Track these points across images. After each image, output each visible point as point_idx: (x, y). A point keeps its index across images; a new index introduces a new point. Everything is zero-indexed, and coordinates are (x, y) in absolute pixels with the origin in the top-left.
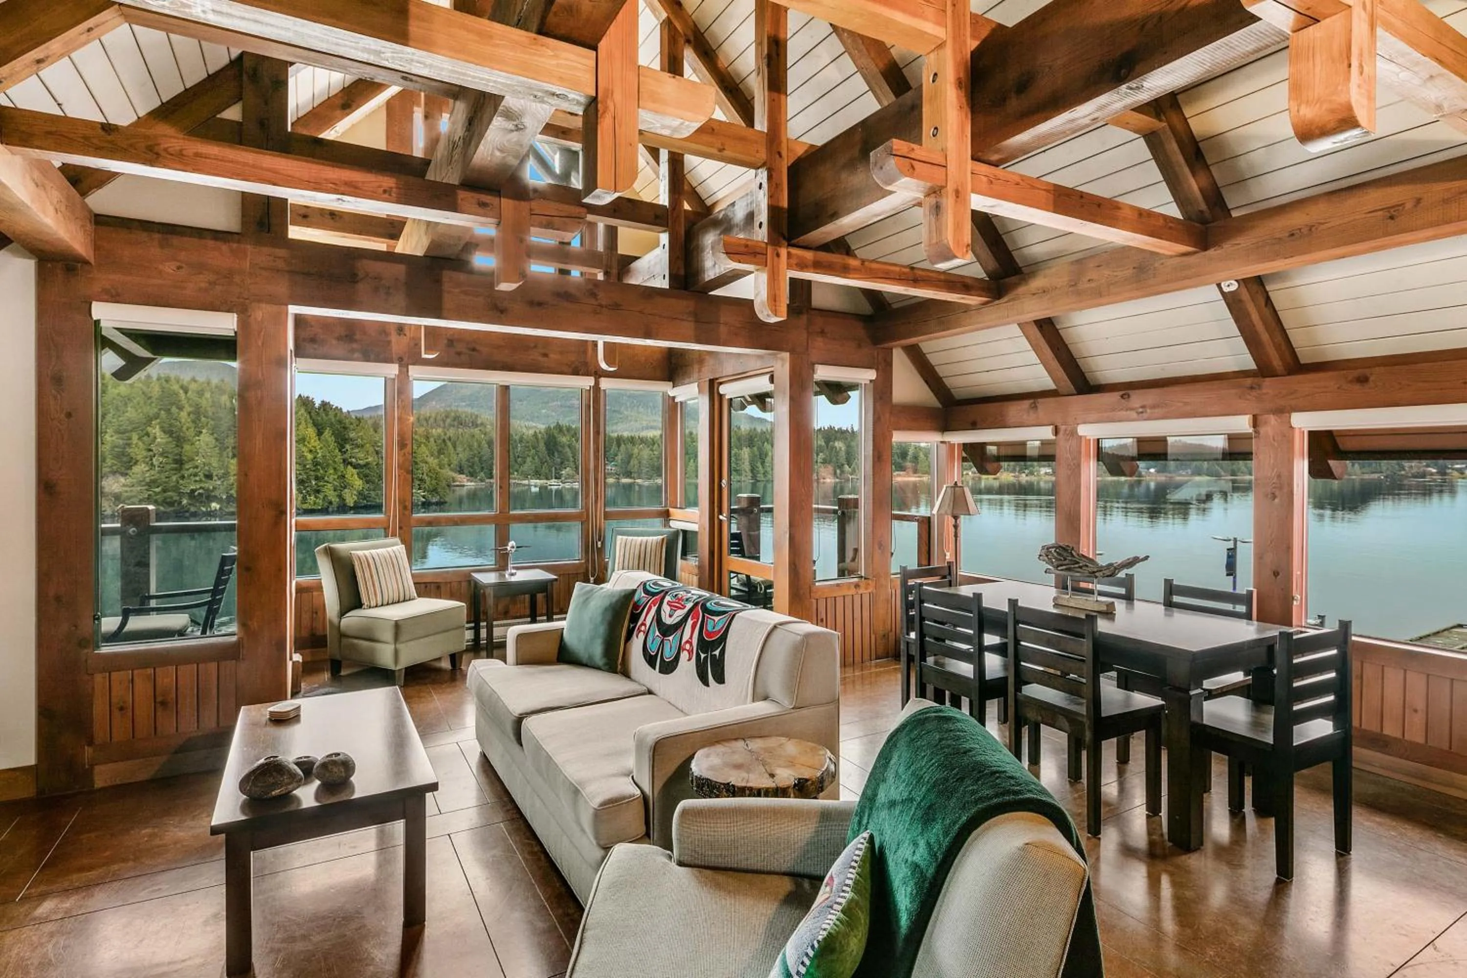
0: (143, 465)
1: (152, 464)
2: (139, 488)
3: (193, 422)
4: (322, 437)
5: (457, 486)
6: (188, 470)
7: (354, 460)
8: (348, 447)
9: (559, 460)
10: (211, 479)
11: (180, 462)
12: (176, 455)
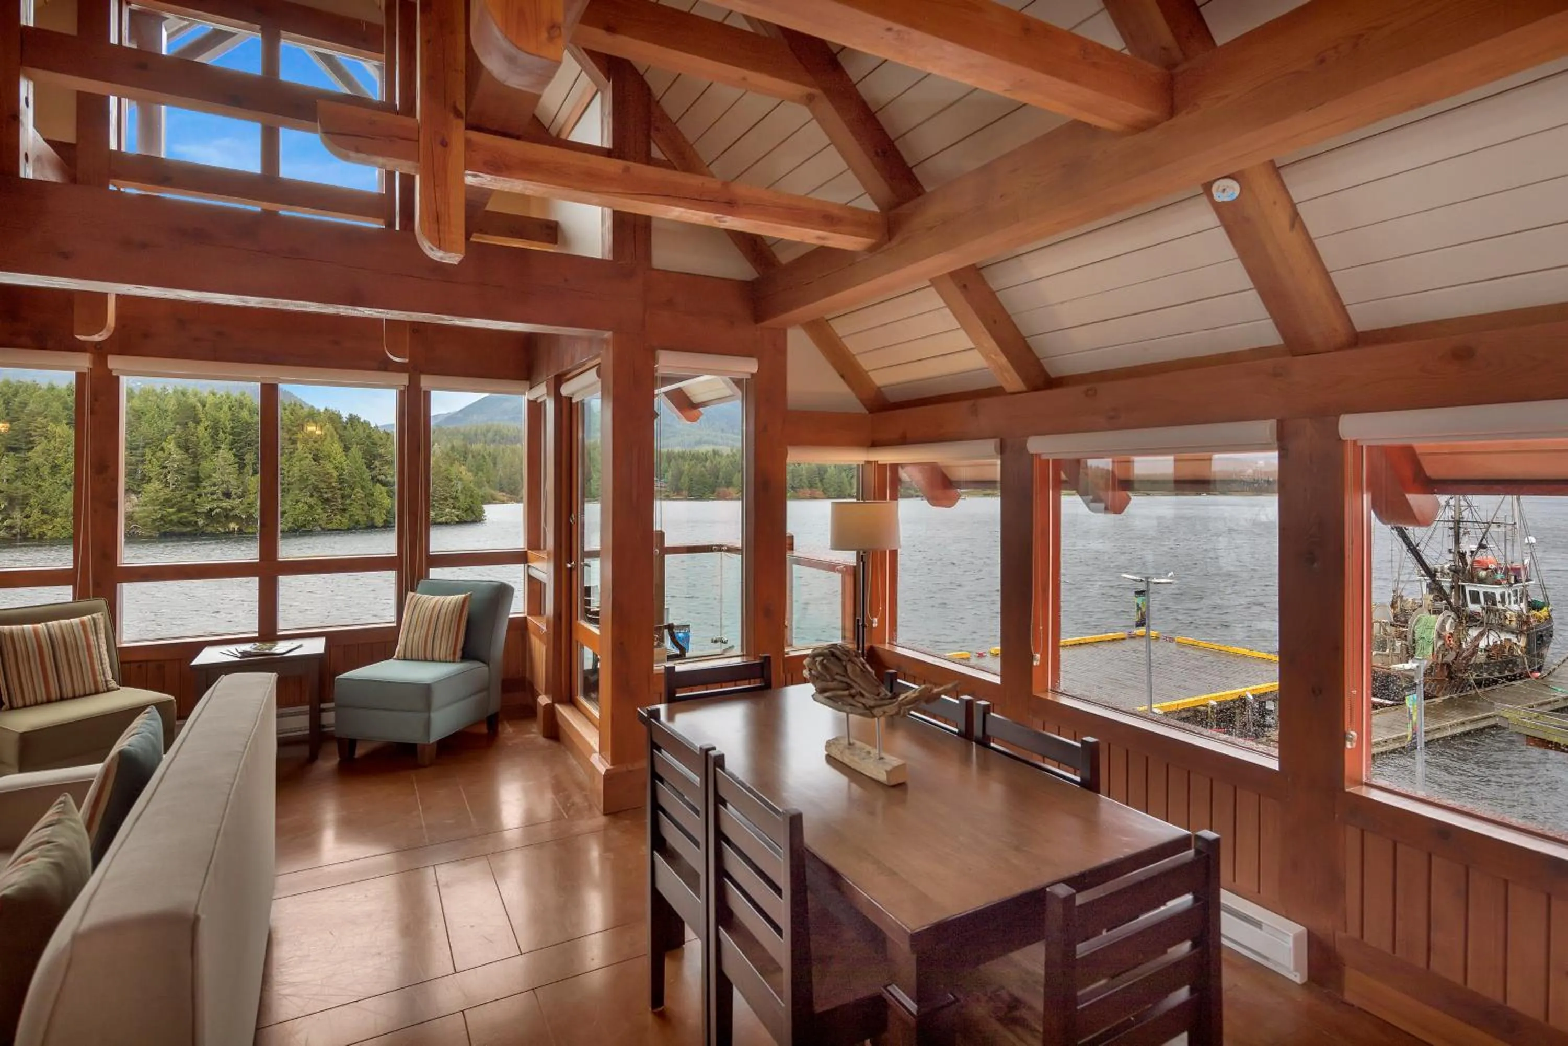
0: (157, 483)
1: (166, 481)
2: (151, 508)
3: (212, 437)
4: (350, 453)
6: (205, 488)
7: (383, 477)
8: (377, 463)
10: (230, 498)
11: (196, 480)
12: (192, 472)
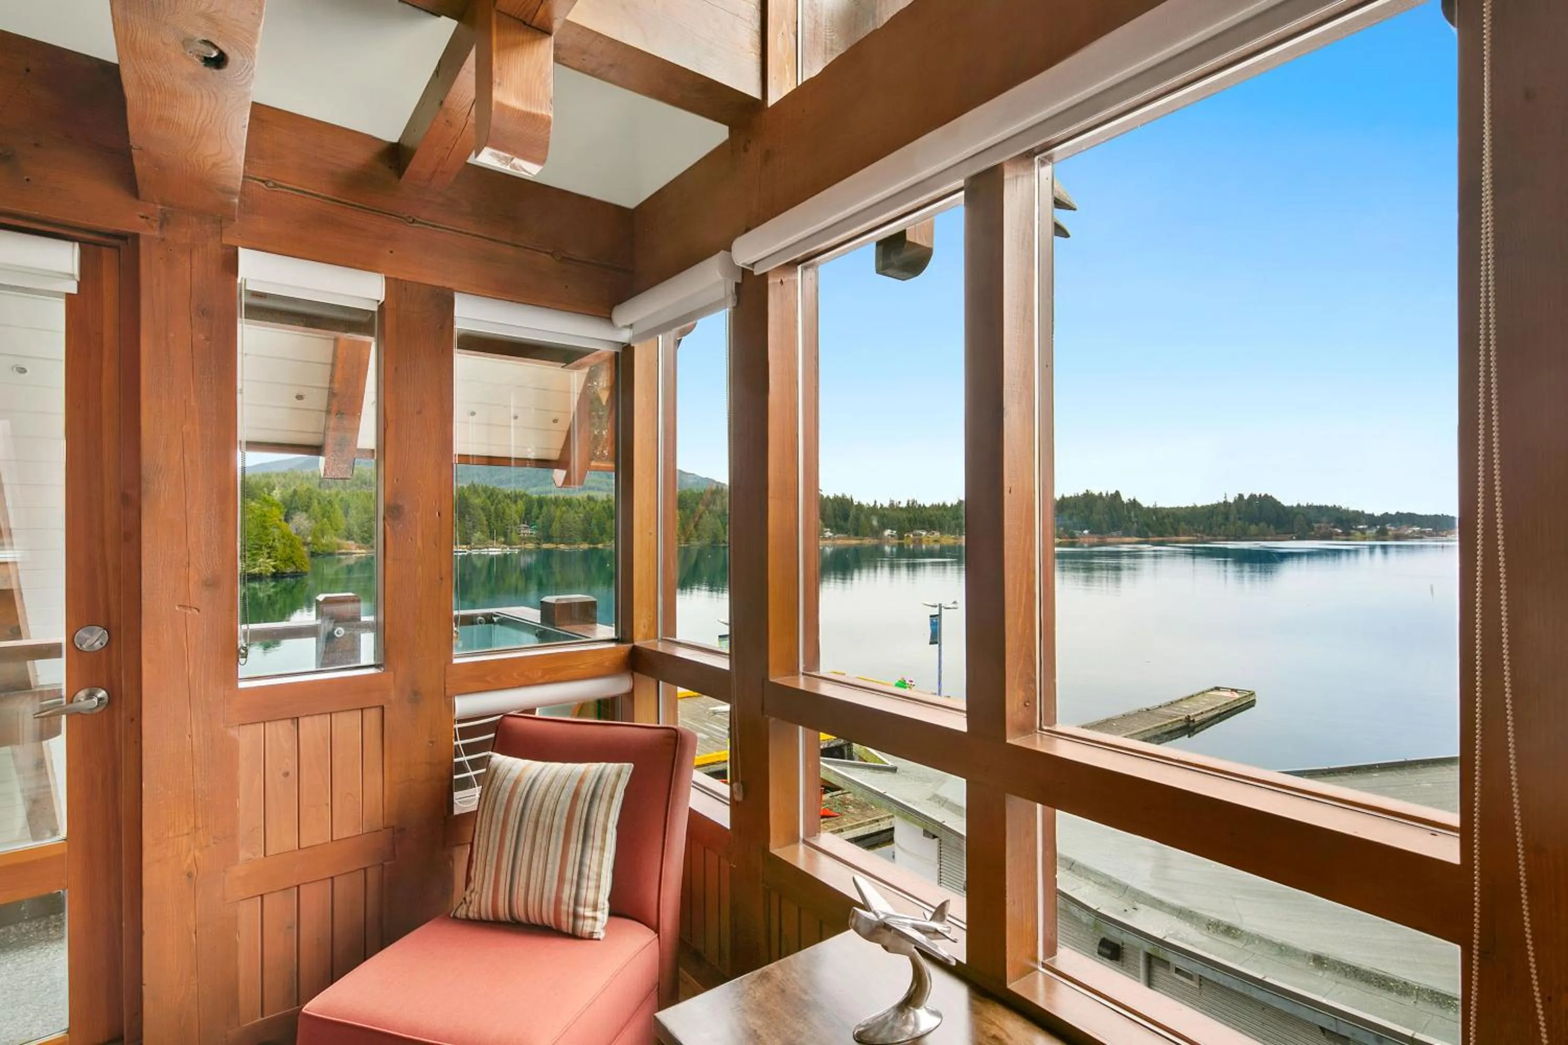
5: (343, 554)
9: (471, 524)
